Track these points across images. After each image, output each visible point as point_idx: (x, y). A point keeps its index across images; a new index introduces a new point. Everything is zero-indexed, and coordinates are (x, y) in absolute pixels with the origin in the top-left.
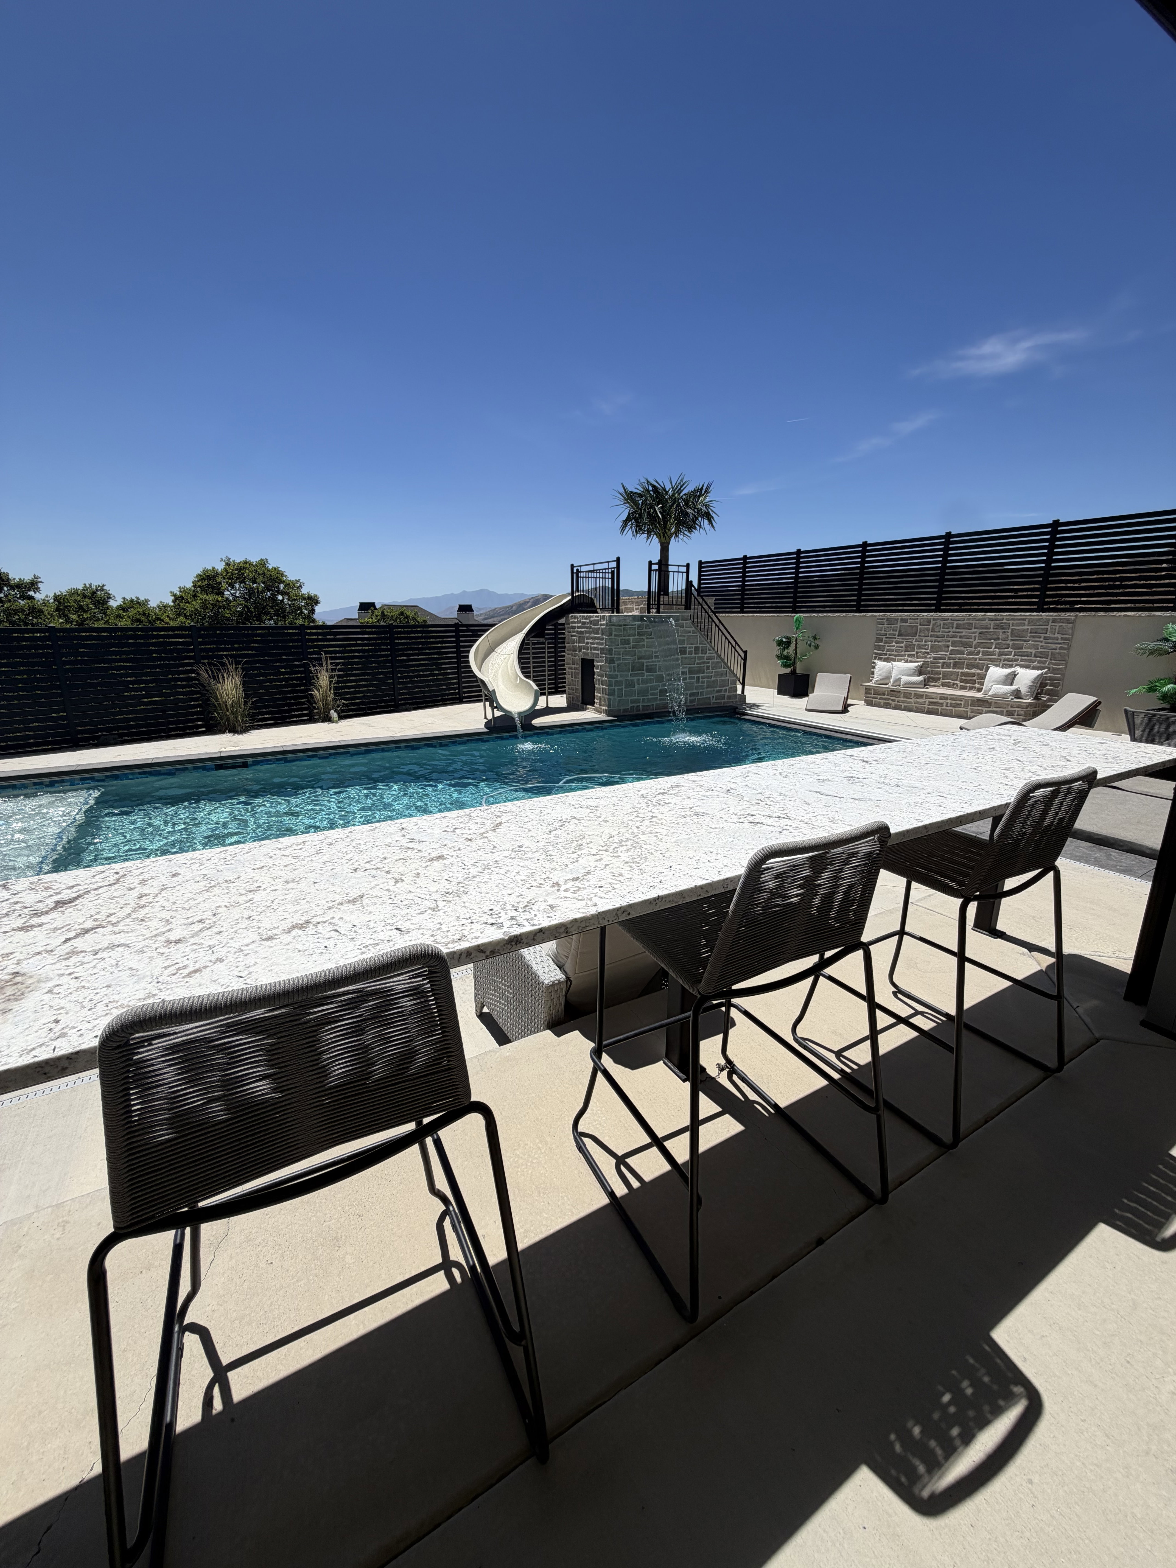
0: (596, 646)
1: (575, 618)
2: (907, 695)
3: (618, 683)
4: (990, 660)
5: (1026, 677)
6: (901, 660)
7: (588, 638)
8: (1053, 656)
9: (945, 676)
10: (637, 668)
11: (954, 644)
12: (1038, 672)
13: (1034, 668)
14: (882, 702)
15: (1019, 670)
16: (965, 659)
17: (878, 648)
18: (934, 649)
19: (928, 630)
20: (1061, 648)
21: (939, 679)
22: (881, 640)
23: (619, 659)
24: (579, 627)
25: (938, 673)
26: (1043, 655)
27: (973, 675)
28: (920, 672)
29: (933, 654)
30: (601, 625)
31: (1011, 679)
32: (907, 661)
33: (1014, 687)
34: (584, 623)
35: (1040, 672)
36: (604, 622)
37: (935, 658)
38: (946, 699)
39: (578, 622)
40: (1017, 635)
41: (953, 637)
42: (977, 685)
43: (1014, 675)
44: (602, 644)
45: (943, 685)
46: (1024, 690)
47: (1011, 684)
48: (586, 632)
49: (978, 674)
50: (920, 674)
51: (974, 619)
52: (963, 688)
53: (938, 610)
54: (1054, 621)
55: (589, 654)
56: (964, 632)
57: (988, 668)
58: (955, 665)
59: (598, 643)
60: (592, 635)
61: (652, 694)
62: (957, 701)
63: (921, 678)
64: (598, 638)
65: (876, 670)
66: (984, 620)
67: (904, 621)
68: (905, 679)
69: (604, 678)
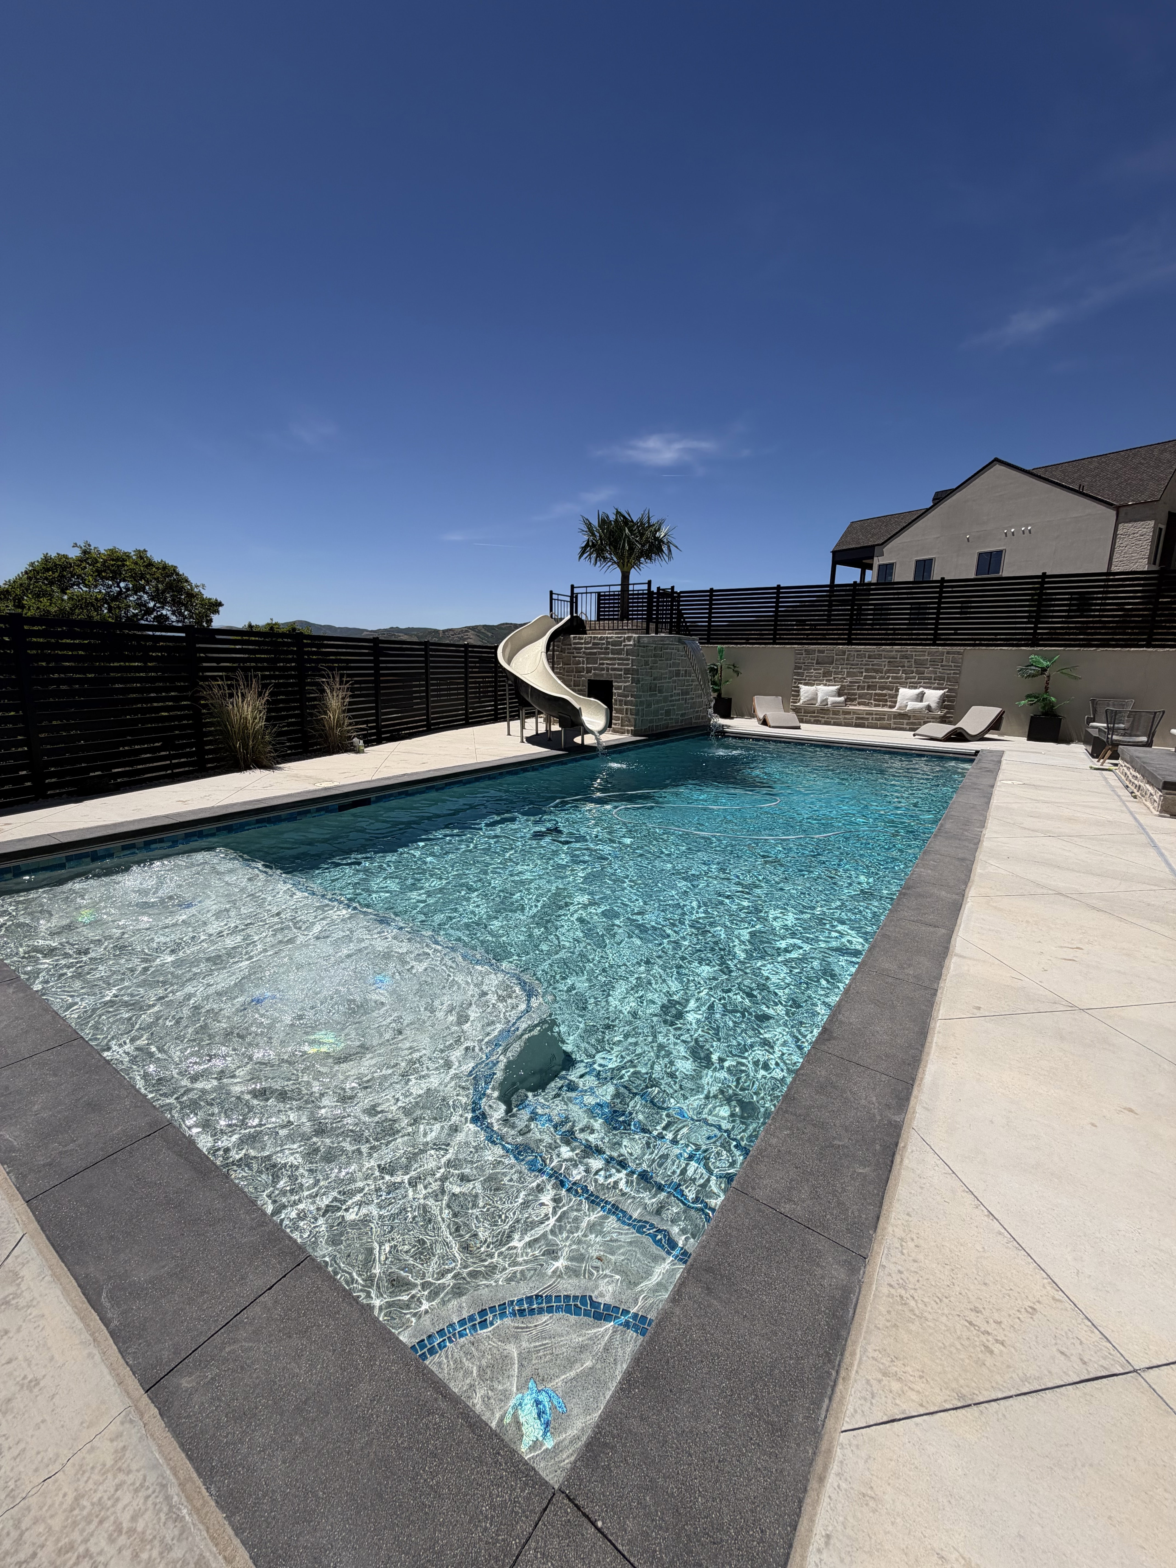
0: (616, 666)
1: (580, 639)
2: (835, 713)
3: (642, 703)
4: (899, 683)
5: (933, 696)
6: (820, 684)
7: (602, 659)
8: (949, 680)
9: (861, 696)
10: (652, 689)
11: (867, 671)
12: (941, 692)
13: (935, 689)
14: (812, 719)
15: (926, 691)
16: (877, 682)
17: (798, 674)
18: (849, 674)
19: (843, 659)
20: (954, 673)
21: (855, 699)
22: (800, 668)
23: (643, 680)
24: (586, 648)
25: (855, 694)
26: (942, 679)
27: (885, 695)
28: (839, 693)
29: (849, 679)
30: (625, 646)
31: (920, 697)
32: (825, 685)
33: (924, 704)
34: (594, 644)
35: (942, 692)
36: (631, 643)
37: (850, 682)
38: (872, 714)
39: (586, 643)
40: (920, 664)
41: (866, 665)
42: (889, 703)
43: (923, 694)
44: (628, 664)
45: (859, 704)
46: (933, 705)
47: (921, 701)
48: (600, 653)
49: (889, 694)
50: (840, 695)
51: (883, 651)
52: (876, 706)
53: (850, 643)
54: (948, 653)
55: (604, 676)
56: (876, 661)
57: (897, 690)
58: (869, 688)
59: (619, 664)
60: (610, 656)
61: (662, 714)
62: (881, 717)
63: (842, 699)
64: (619, 659)
65: (802, 693)
66: (892, 651)
67: (823, 652)
68: (831, 699)
69: (629, 698)
